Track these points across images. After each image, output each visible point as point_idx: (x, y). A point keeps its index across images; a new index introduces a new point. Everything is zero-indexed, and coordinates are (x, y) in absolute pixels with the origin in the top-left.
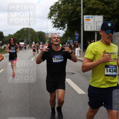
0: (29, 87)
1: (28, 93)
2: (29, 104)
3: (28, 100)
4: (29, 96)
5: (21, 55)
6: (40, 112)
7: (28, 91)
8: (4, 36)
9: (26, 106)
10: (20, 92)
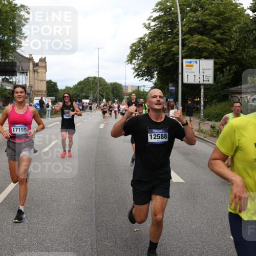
0: (95, 169)
1: (94, 178)
2: (95, 195)
3: (94, 189)
7: (95, 175)
8: (58, 89)
9: (91, 198)
10: (82, 176)
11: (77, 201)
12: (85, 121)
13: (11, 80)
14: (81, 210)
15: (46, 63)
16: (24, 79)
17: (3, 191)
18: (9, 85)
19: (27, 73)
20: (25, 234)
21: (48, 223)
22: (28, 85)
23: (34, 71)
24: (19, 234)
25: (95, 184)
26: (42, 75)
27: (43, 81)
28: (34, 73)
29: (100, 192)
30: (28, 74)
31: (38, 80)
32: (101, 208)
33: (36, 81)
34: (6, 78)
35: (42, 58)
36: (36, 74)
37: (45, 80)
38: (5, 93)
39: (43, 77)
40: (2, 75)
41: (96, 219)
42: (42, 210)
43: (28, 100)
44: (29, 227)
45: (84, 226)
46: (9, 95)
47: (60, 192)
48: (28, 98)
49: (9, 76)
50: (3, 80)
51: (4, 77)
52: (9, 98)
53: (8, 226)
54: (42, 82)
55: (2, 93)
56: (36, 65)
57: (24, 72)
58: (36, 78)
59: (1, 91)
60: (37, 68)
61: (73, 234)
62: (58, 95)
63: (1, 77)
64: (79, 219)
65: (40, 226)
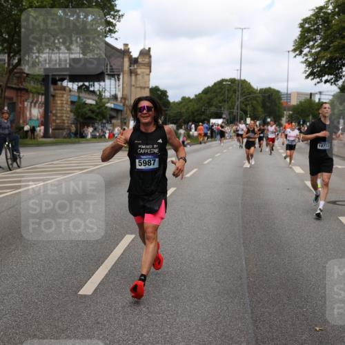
0: (244, 235)
1: (243, 249)
2: (248, 274)
3: (245, 266)
5: (216, 153)
6: (277, 294)
7: (243, 243)
8: (169, 102)
9: (241, 279)
10: (222, 245)
11: (218, 282)
12: (219, 154)
13: (92, 89)
14: (226, 296)
15: (150, 57)
16: (113, 86)
17: (102, 263)
18: (91, 96)
19: (119, 75)
20: (143, 328)
21: (177, 313)
22: (120, 95)
23: (131, 72)
24: (135, 327)
25: (246, 258)
26: (143, 78)
27: (145, 88)
28: (131, 75)
29: (255, 270)
30: (121, 77)
31: (137, 87)
32: (258, 294)
33: (133, 88)
34: (84, 85)
35: (144, 49)
36: (133, 77)
37: (148, 87)
38: (84, 110)
39: (145, 82)
40: (76, 81)
41: (252, 310)
42: (164, 293)
43: (119, 121)
44: (149, 317)
45: (233, 320)
46: (90, 114)
47: (191, 268)
48: (119, 118)
49: (89, 82)
50: (79, 88)
51: (81, 84)
52: (90, 118)
53: (116, 315)
54: (143, 91)
55: (79, 111)
56: (134, 61)
57: (114, 75)
58: (133, 83)
59: (78, 107)
60: (136, 67)
61: (217, 329)
62: (168, 112)
63: (76, 83)
64: (225, 308)
65: (165, 317)
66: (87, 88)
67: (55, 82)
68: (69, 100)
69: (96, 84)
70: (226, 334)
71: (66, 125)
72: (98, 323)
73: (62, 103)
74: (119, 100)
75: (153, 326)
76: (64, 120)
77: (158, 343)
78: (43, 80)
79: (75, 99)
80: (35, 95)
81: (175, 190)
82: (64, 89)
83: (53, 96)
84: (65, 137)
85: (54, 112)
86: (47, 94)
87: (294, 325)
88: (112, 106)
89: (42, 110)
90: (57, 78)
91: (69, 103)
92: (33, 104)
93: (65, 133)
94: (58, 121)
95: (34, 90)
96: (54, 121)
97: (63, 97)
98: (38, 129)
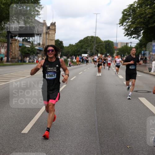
0: (96, 106)
1: (96, 112)
2: (98, 123)
3: (96, 119)
4: (97, 115)
5: (85, 69)
6: (111, 132)
7: (96, 109)
8: (63, 46)
9: (95, 125)
10: (87, 110)
11: (85, 127)
12: (86, 70)
13: (29, 40)
15: (55, 26)
16: (38, 39)
18: (28, 44)
19: (41, 34)
20: (51, 147)
21: (66, 141)
22: (41, 43)
24: (47, 147)
26: (52, 35)
27: (53, 40)
28: (46, 34)
29: (101, 121)
30: (42, 35)
31: (49, 40)
33: (47, 40)
34: (25, 38)
35: (53, 22)
36: (48, 35)
37: (54, 40)
38: (25, 50)
39: (53, 38)
40: (23, 37)
41: (99, 139)
43: (41, 55)
44: (53, 143)
45: (91, 144)
46: (27, 52)
48: (41, 53)
49: (27, 37)
50: (23, 40)
51: (24, 38)
52: (28, 54)
53: (39, 142)
55: (23, 50)
56: (48, 28)
57: (39, 34)
58: (47, 38)
59: (22, 48)
60: (49, 31)
61: (84, 148)
62: (63, 51)
63: (22, 38)
64: (88, 138)
65: (60, 143)
66: (27, 40)
67: (12, 37)
68: (18, 45)
69: (31, 38)
70: (88, 150)
71: (17, 56)
72: (30, 146)
73: (15, 47)
74: (41, 45)
75: (55, 146)
76: (16, 54)
77: (57, 154)
78: (7, 36)
79: (21, 45)
80: (3, 43)
81: (66, 86)
82: (16, 40)
83: (11, 44)
84: (16, 62)
85: (11, 51)
86: (8, 43)
87: (118, 145)
88: (38, 48)
89: (6, 50)
90: (13, 35)
91: (18, 47)
92: (2, 47)
93: (16, 60)
94: (13, 55)
95: (2, 41)
96: (11, 55)
97: (15, 44)
98: (4, 58)
